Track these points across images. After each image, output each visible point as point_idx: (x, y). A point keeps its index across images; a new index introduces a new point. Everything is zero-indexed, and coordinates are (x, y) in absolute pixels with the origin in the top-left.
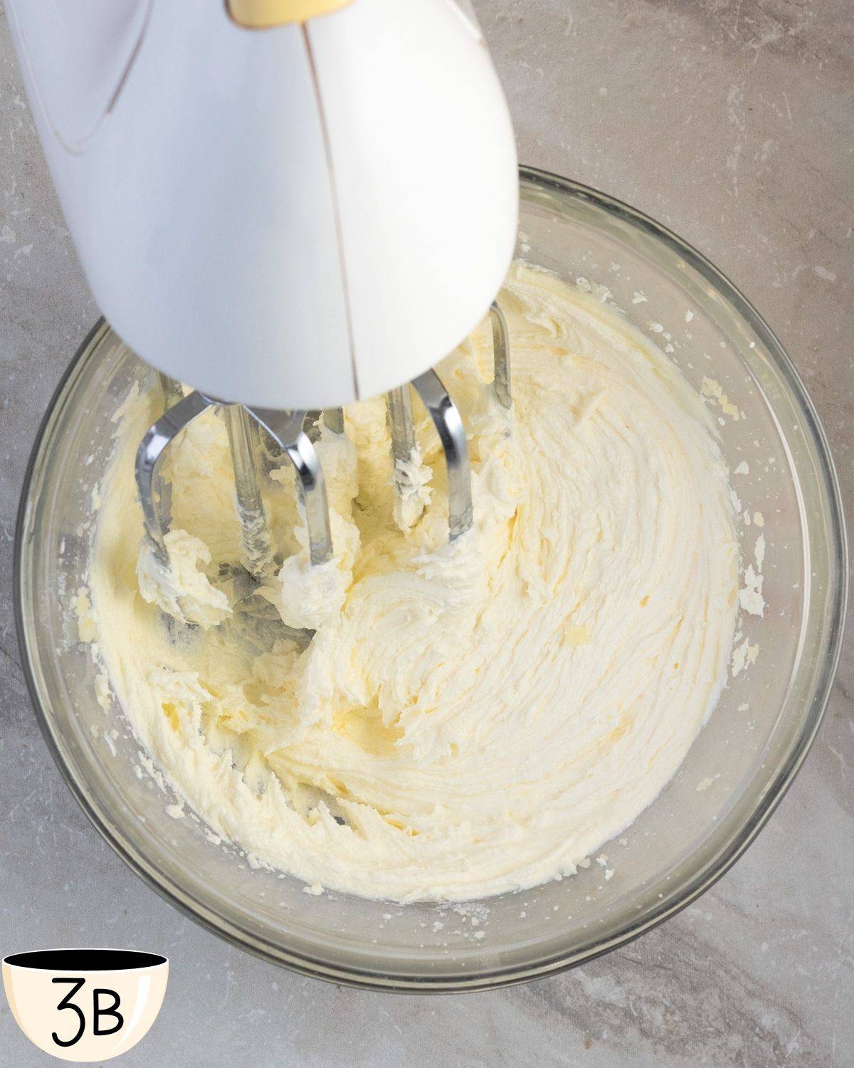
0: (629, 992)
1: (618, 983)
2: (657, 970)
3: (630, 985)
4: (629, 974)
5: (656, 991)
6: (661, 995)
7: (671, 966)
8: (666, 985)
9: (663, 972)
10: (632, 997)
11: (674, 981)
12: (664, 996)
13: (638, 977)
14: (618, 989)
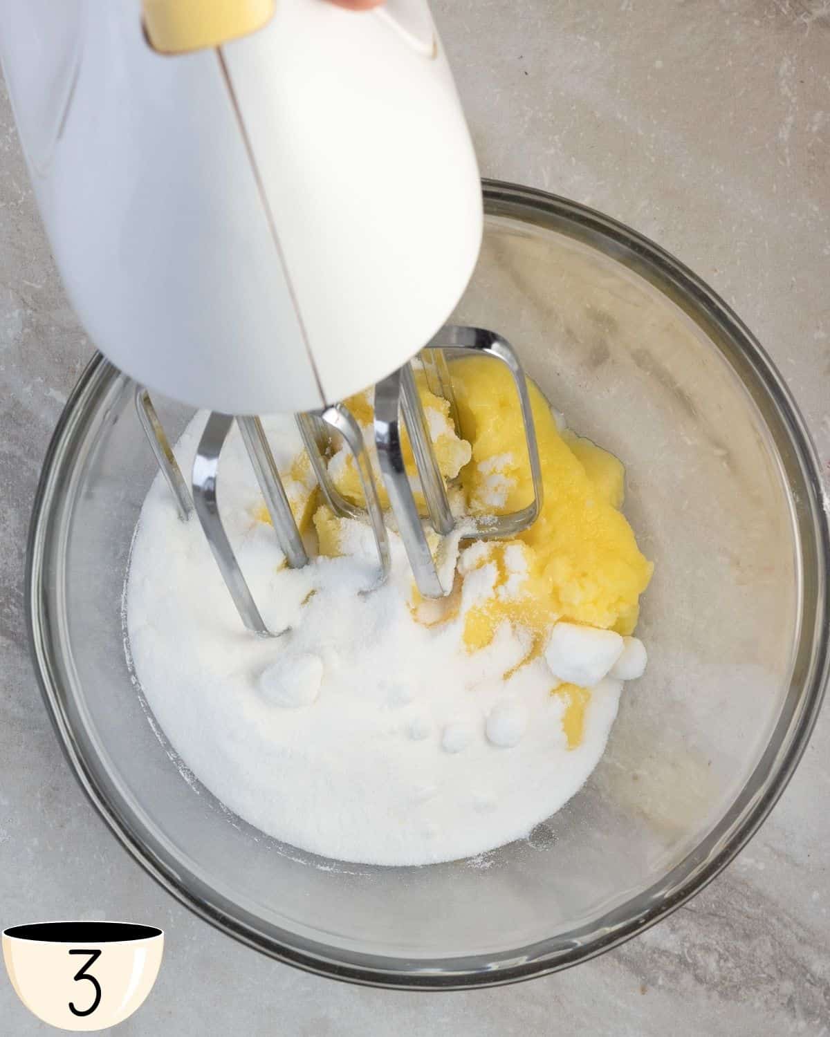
0: (684, 939)
1: (673, 930)
2: (711, 917)
3: (685, 932)
4: (684, 922)
5: (710, 938)
6: (715, 943)
7: (724, 914)
8: (720, 934)
9: (716, 920)
10: (687, 945)
11: (727, 929)
12: (717, 943)
13: (692, 924)
14: (672, 937)
